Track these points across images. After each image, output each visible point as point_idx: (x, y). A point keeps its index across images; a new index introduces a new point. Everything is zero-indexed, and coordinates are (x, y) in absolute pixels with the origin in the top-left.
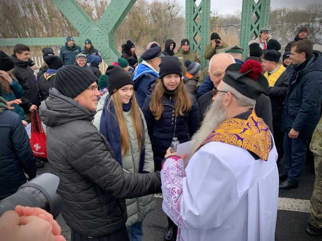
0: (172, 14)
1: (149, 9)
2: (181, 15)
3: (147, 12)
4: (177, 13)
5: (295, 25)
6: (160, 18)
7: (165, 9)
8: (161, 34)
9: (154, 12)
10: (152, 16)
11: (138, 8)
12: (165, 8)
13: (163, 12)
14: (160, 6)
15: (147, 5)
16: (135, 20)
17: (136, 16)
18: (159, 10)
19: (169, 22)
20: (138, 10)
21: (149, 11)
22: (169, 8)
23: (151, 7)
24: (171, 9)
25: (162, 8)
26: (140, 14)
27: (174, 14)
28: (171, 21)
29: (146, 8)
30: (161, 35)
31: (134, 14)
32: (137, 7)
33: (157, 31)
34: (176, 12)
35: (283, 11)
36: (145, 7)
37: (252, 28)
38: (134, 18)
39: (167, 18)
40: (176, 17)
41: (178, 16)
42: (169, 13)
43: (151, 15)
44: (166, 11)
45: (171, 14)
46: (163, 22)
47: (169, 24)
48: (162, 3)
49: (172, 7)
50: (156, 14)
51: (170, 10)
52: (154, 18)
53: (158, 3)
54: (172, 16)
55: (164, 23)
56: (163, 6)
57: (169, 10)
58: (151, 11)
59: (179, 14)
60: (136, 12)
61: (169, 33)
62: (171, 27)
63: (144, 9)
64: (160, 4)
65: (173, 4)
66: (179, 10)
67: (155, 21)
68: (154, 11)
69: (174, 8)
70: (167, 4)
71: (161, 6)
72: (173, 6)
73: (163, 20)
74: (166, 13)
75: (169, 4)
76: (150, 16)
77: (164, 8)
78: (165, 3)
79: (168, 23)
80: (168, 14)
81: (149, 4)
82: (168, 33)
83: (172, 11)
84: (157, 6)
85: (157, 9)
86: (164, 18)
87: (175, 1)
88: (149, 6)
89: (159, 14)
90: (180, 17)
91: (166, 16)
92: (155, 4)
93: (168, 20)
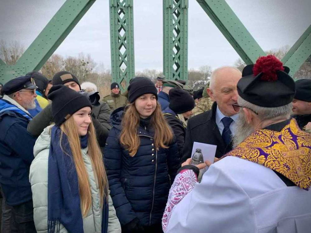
0: (87, 69)
1: (63, 65)
2: (96, 71)
3: (61, 67)
4: (92, 69)
6: (75, 73)
7: (80, 65)
9: (69, 67)
13: (78, 68)
15: (61, 60)
16: (49, 74)
17: (50, 70)
18: (74, 66)
19: (84, 76)
20: (52, 65)
21: (64, 67)
22: (84, 64)
23: (66, 62)
24: (86, 65)
25: (77, 64)
26: (55, 69)
27: (89, 69)
28: (86, 77)
29: (60, 63)
31: (48, 69)
32: (51, 63)
34: (91, 68)
37: (174, 75)
38: (48, 72)
39: (81, 73)
40: (91, 73)
41: (92, 72)
42: (84, 69)
44: (80, 67)
46: (78, 76)
47: (84, 79)
49: (86, 63)
51: (85, 66)
53: (73, 59)
54: (87, 72)
55: (79, 78)
56: (77, 62)
57: (84, 66)
58: (66, 67)
59: (94, 70)
60: (51, 67)
63: (58, 64)
64: (75, 61)
65: (87, 61)
66: (94, 67)
68: (69, 66)
69: (88, 64)
70: (82, 61)
72: (88, 63)
73: (78, 75)
74: (81, 69)
75: (83, 61)
77: (79, 64)
78: (80, 60)
79: (83, 77)
80: (83, 69)
81: (63, 60)
83: (87, 67)
85: (72, 65)
86: (78, 73)
87: (89, 58)
88: (63, 62)
89: (73, 69)
90: (95, 72)
91: (80, 71)
92: (70, 60)
93: (83, 75)
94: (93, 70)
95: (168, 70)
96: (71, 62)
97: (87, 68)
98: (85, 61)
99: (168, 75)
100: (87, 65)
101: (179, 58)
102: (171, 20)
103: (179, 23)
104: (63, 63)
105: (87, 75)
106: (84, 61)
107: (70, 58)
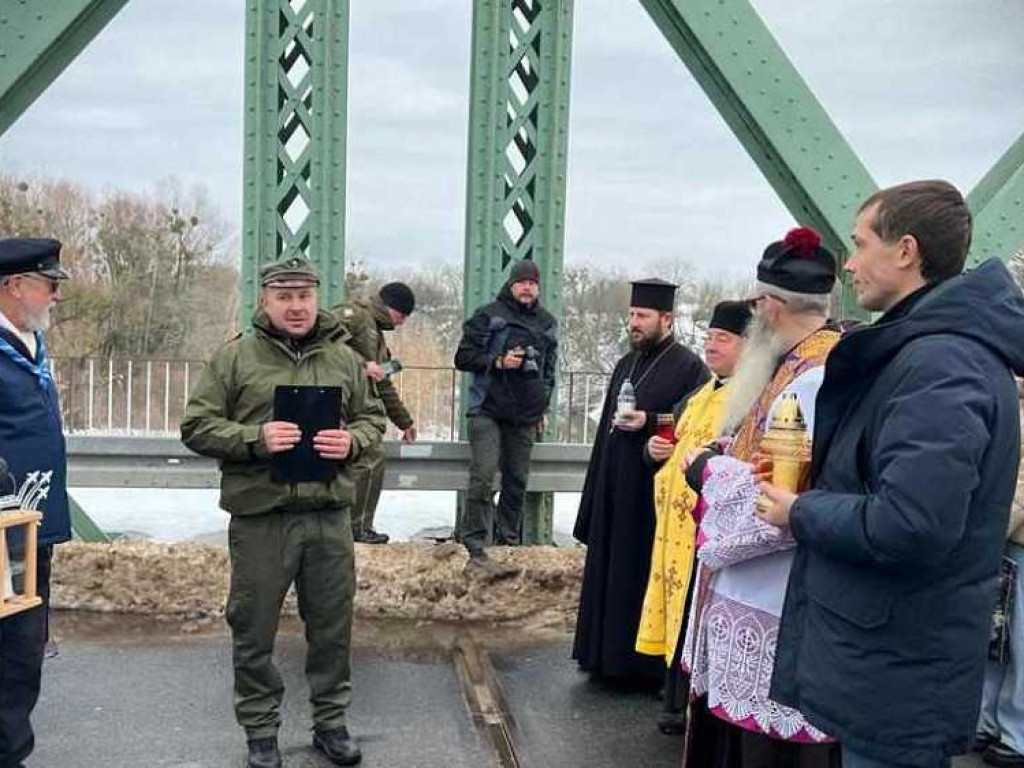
0: (190, 248)
1: (91, 225)
3: (83, 233)
4: (209, 248)
5: (621, 322)
6: (138, 260)
7: (161, 230)
8: (142, 319)
9: (114, 235)
10: (104, 251)
11: (44, 214)
12: (163, 224)
13: (153, 241)
14: (141, 218)
15: (84, 205)
18: (135, 231)
19: (177, 276)
20: (43, 222)
21: (94, 232)
22: (178, 227)
23: (103, 215)
24: (185, 230)
25: (150, 225)
27: (196, 247)
28: (182, 277)
29: (79, 217)
30: (139, 324)
32: (40, 212)
33: (122, 308)
34: (205, 242)
35: (579, 274)
36: (74, 212)
37: (506, 258)
39: (165, 262)
40: (204, 262)
41: (210, 260)
42: (178, 246)
43: (100, 248)
44: (162, 238)
45: (183, 250)
46: (151, 274)
47: (176, 285)
48: (149, 206)
49: (190, 224)
50: (124, 244)
51: (181, 233)
52: (111, 259)
53: (134, 203)
54: (188, 257)
55: (154, 281)
56: (152, 216)
57: (177, 236)
58: (101, 234)
59: (219, 250)
60: (36, 230)
61: (175, 319)
62: (182, 297)
63: (70, 221)
64: (140, 211)
65: (193, 214)
66: (220, 238)
67: (118, 271)
68: (115, 230)
69: (195, 228)
70: (170, 212)
71: (146, 217)
72: (194, 221)
73: (150, 270)
74: (166, 244)
75: (176, 212)
76: (97, 251)
77: (158, 224)
78: (161, 209)
79: (174, 281)
80: (174, 247)
81: (95, 207)
82: (170, 316)
83: (191, 237)
84: (128, 214)
85: (128, 226)
86: (153, 262)
87: (200, 203)
88: (92, 212)
89: (134, 245)
90: (222, 262)
91: (161, 255)
92: (121, 206)
93: (170, 269)
94: (216, 252)
95: (483, 235)
96: (123, 214)
97: (190, 242)
98: (185, 217)
99: (483, 258)
100: (190, 231)
101: (531, 188)
102: (502, 30)
103: (536, 44)
104: (92, 217)
105: (189, 271)
106: (181, 213)
107: (122, 198)
